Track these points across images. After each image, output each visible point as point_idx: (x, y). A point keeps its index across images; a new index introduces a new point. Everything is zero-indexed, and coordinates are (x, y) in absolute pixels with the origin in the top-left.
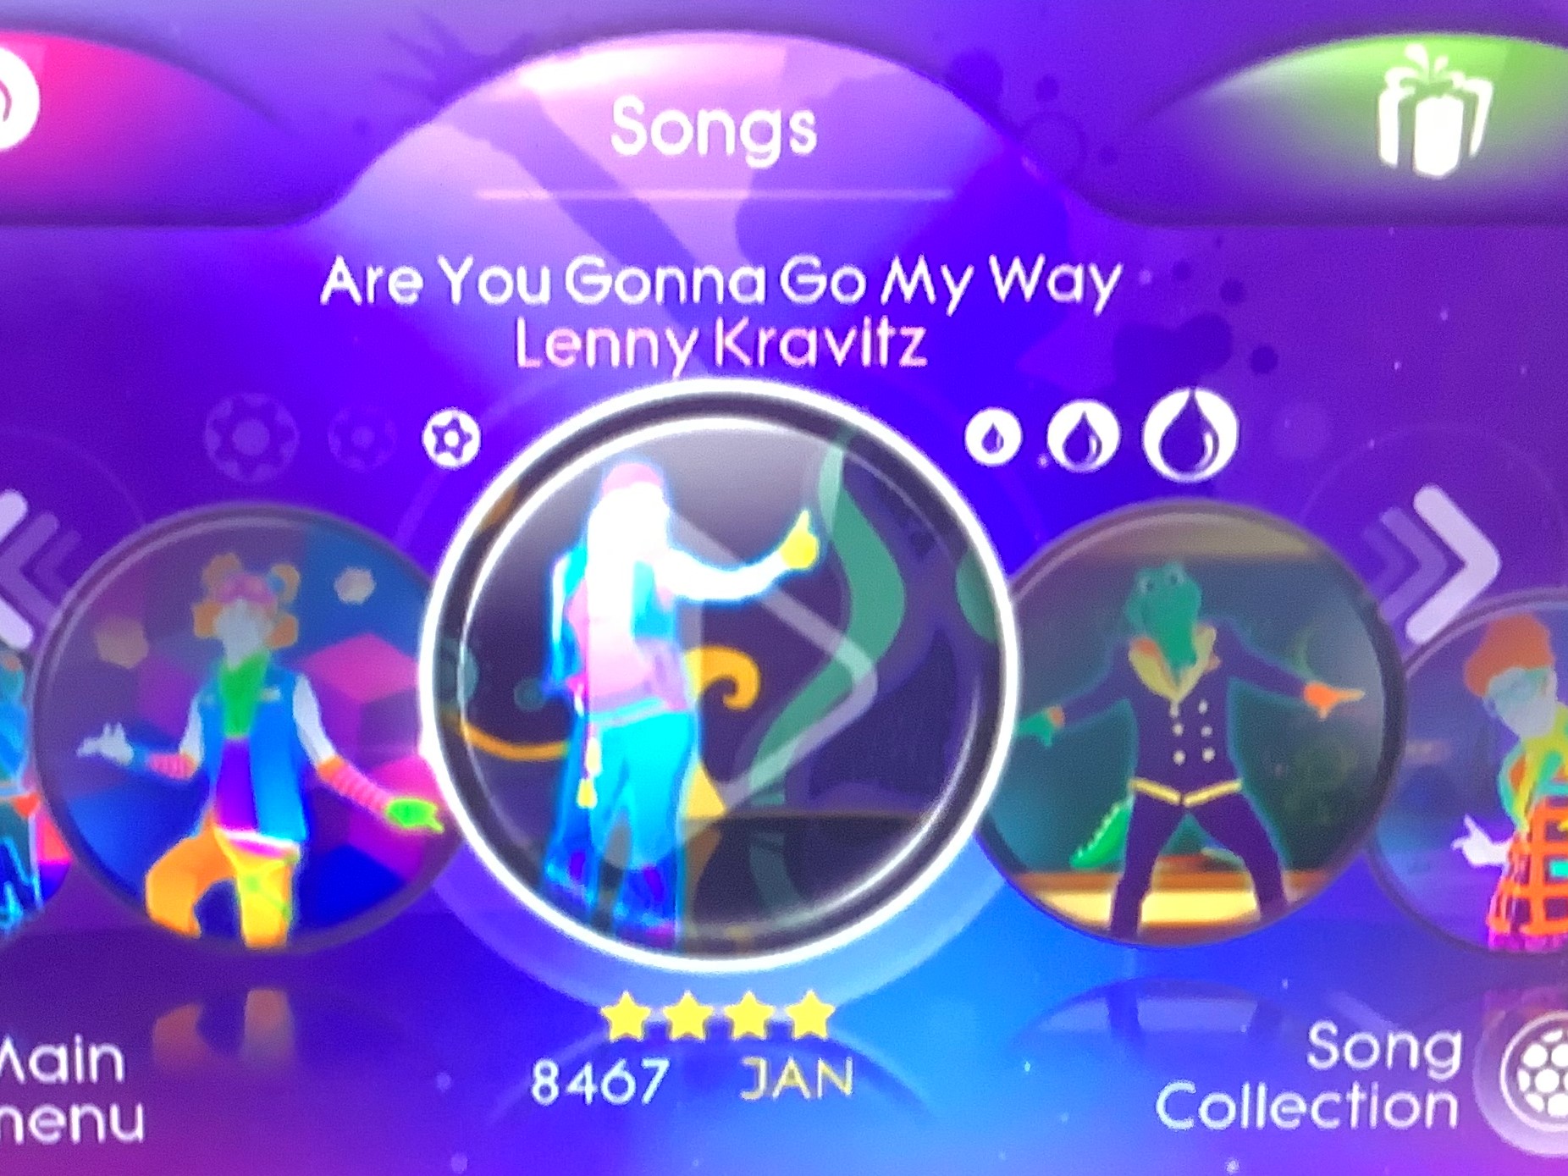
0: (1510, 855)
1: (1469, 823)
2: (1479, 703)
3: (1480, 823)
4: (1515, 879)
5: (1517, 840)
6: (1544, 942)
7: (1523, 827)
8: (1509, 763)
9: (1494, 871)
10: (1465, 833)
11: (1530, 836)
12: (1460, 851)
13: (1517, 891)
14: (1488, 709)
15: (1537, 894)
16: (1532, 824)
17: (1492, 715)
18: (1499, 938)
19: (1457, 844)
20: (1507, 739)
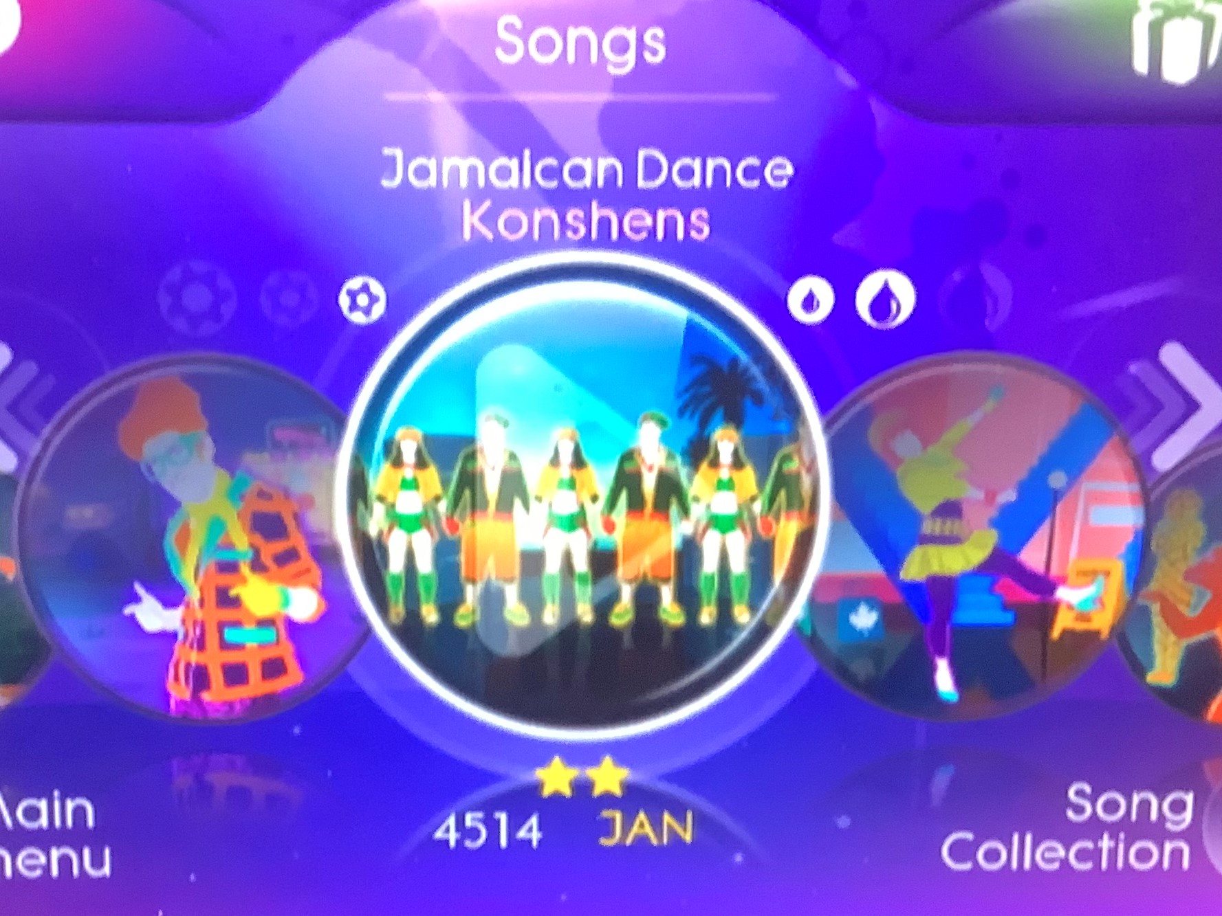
0: (184, 622)
1: (139, 589)
2: (136, 466)
3: (149, 589)
4: (192, 647)
5: (188, 606)
6: (227, 708)
7: (194, 594)
8: (173, 528)
9: (168, 638)
10: (136, 599)
11: (202, 602)
12: (132, 618)
13: (194, 657)
14: (146, 474)
15: (214, 661)
16: (201, 590)
17: (151, 479)
18: (181, 703)
19: (128, 610)
20: (170, 505)
